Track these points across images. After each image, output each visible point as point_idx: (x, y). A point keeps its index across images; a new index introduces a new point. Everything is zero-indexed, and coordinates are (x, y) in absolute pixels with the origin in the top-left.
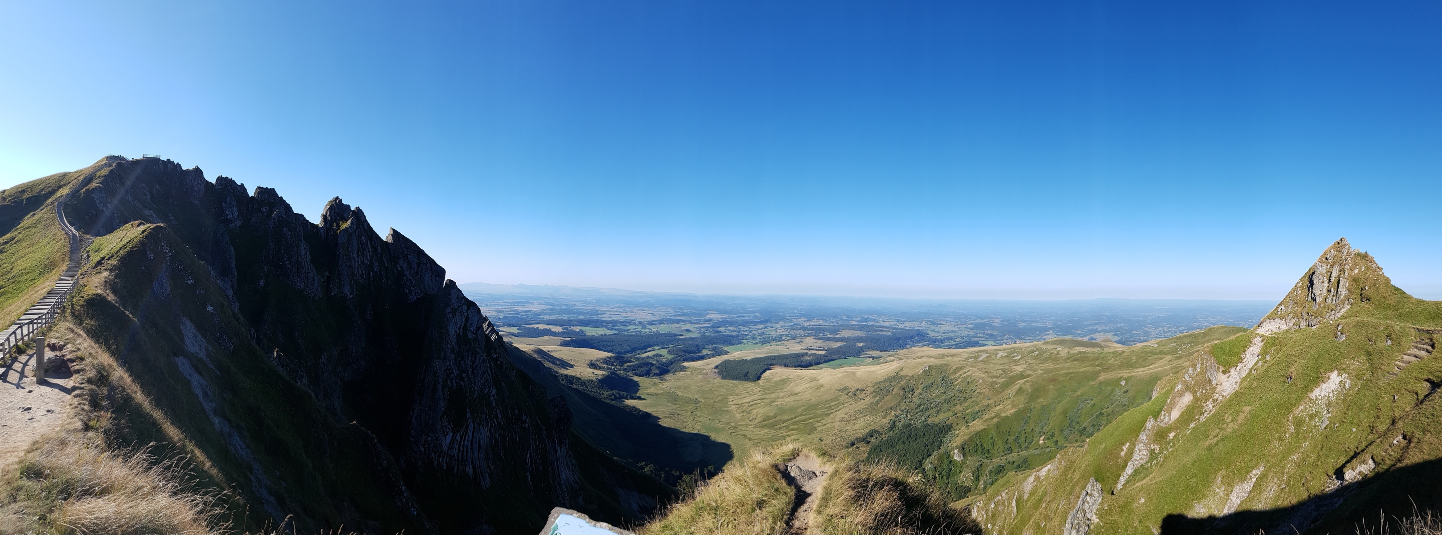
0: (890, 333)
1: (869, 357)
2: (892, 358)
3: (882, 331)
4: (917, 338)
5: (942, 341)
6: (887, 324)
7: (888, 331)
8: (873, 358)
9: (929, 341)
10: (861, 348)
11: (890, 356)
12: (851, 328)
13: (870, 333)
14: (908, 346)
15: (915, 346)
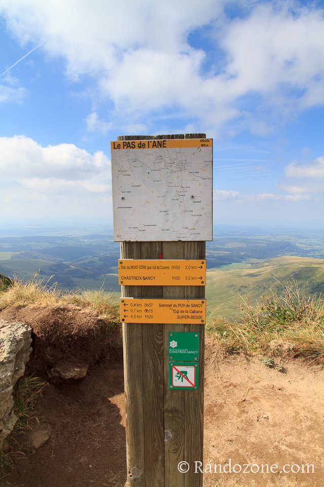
0: (264, 245)
1: (248, 263)
2: (267, 264)
3: (259, 243)
4: (287, 248)
5: (308, 252)
6: (262, 238)
7: (264, 243)
8: (252, 264)
9: (297, 252)
10: (243, 255)
11: (266, 262)
12: (235, 240)
13: (250, 245)
14: (279, 255)
15: (285, 255)
